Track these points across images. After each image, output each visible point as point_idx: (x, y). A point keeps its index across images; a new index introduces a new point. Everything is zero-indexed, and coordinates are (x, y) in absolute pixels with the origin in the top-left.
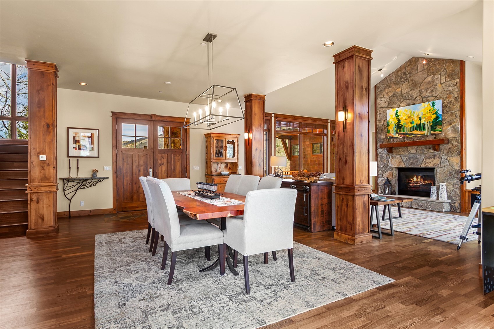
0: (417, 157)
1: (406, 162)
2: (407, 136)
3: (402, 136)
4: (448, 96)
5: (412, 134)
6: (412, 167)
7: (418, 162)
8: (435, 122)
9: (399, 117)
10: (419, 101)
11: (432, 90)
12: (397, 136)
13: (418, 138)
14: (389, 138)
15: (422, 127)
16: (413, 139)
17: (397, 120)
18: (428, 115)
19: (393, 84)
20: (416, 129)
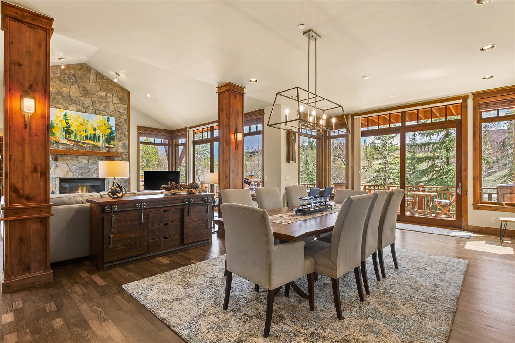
0: (89, 167)
1: (75, 172)
2: (79, 144)
3: (73, 143)
4: (119, 116)
5: (86, 143)
6: (83, 177)
7: (89, 173)
8: (109, 136)
9: (69, 121)
10: (91, 111)
11: (105, 106)
12: (65, 141)
13: (90, 148)
14: (53, 142)
15: (97, 138)
16: (85, 148)
17: (66, 124)
18: (103, 128)
19: (58, 79)
20: (90, 139)
